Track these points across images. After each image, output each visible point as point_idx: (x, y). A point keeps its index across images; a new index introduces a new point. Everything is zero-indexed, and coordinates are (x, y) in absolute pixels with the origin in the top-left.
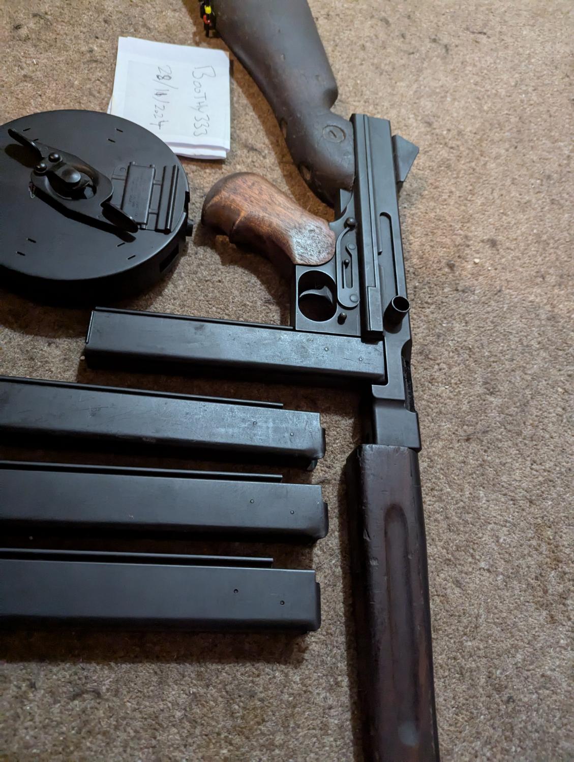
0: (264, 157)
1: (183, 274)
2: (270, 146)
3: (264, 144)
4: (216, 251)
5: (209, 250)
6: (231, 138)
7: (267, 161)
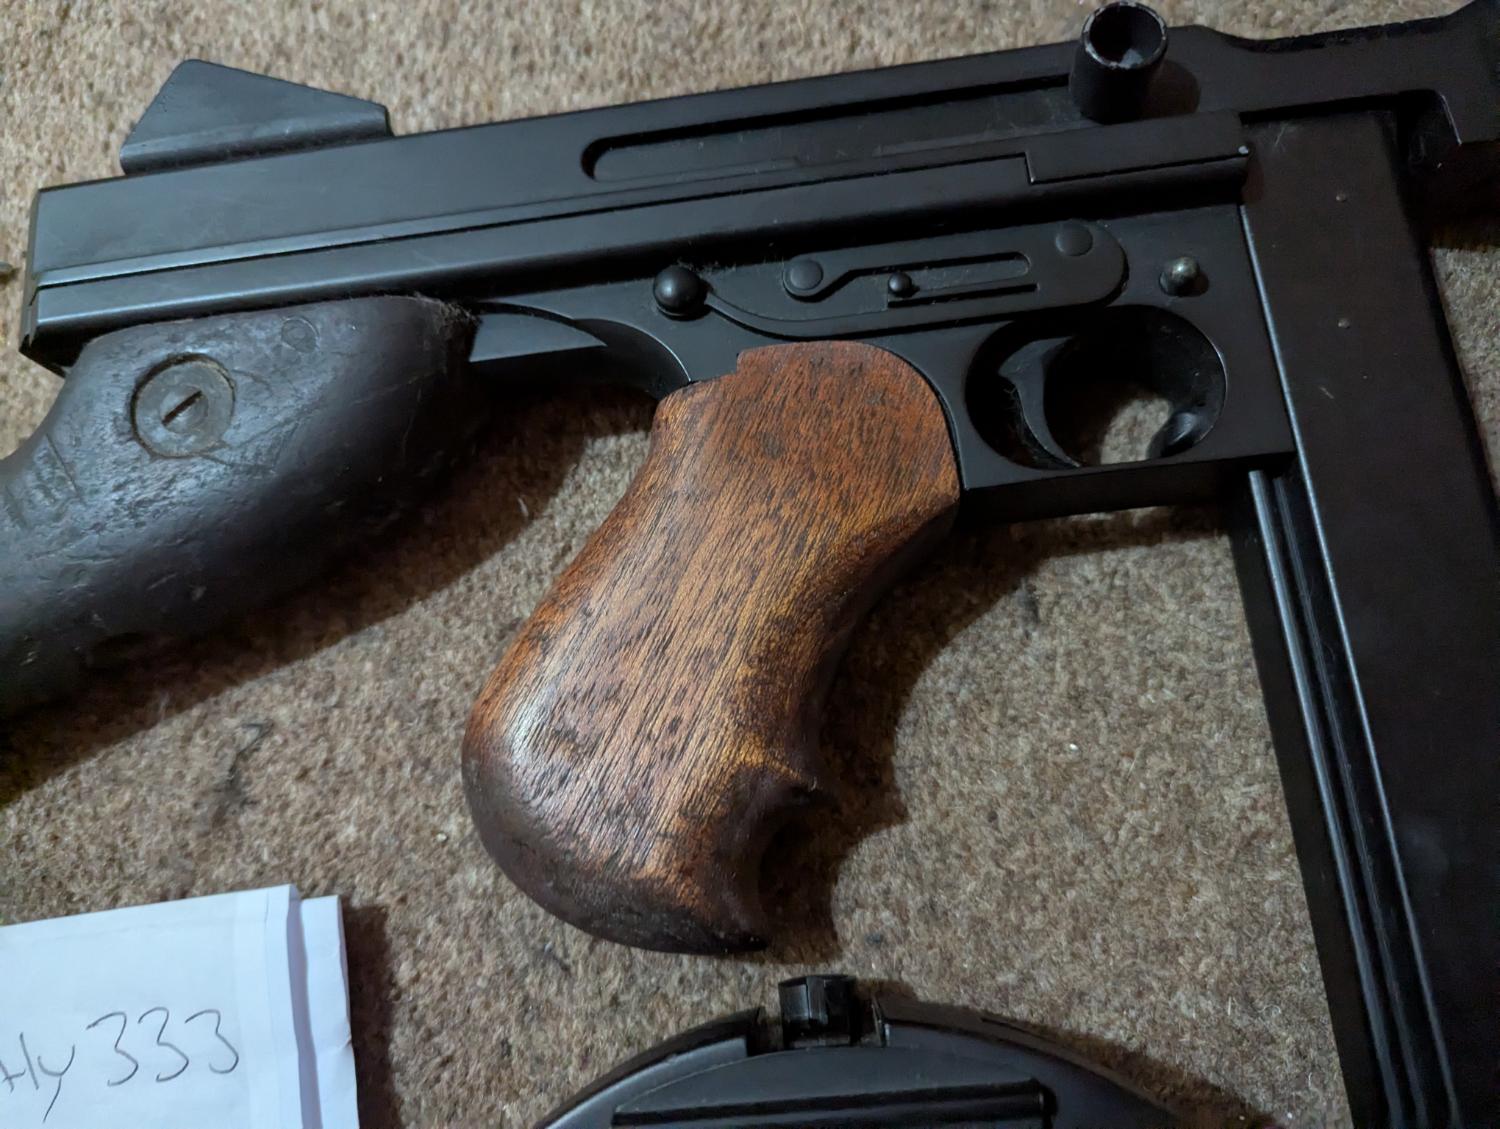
0: (267, 729)
1: (1001, 979)
2: (196, 712)
3: (188, 739)
4: (842, 857)
5: (842, 890)
6: (183, 894)
7: (283, 713)
